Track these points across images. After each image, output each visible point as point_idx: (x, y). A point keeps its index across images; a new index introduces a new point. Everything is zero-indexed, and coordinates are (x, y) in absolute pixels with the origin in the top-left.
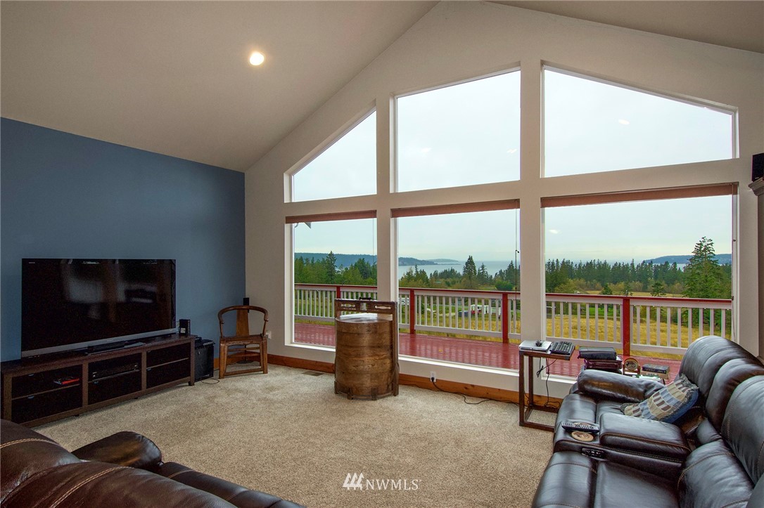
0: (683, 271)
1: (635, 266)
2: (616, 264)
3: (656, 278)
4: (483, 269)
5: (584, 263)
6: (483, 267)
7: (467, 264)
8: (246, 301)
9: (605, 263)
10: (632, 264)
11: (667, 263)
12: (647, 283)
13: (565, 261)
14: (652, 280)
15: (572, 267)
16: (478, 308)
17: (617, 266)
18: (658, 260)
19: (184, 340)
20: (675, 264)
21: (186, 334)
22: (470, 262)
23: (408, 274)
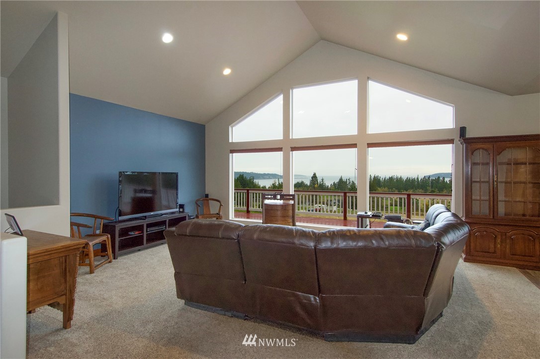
0: (448, 182)
1: (420, 180)
2: (407, 178)
3: (432, 187)
4: (322, 181)
5: (388, 177)
6: (323, 180)
7: (312, 178)
8: (207, 196)
9: (401, 177)
10: (418, 178)
11: (439, 177)
12: (426, 190)
13: (376, 176)
14: (429, 188)
15: (380, 180)
16: (320, 207)
17: (408, 180)
18: (433, 175)
19: (182, 215)
20: (444, 178)
21: (183, 212)
22: (314, 177)
23: (273, 184)
